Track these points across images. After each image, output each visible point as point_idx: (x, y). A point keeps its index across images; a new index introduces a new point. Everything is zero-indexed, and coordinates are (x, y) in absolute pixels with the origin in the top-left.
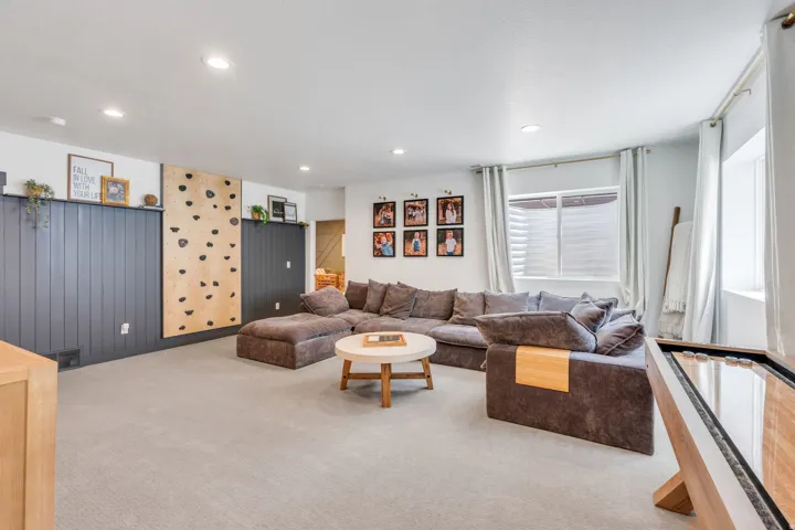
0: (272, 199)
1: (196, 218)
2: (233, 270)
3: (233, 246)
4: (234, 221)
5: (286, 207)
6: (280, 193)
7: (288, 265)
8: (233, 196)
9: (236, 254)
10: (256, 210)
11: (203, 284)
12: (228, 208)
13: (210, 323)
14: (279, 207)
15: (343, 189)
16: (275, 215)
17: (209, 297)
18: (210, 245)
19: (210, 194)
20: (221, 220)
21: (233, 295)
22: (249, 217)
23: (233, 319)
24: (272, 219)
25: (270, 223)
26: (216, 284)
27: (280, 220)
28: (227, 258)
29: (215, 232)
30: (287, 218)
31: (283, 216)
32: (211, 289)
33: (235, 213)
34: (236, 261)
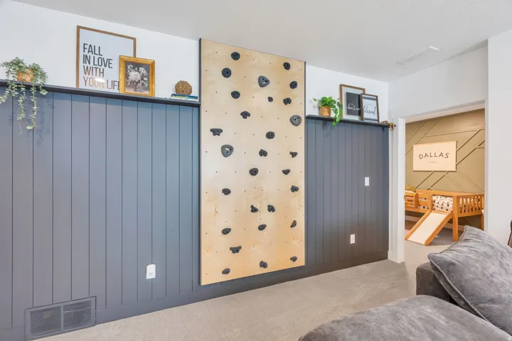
0: (345, 90)
1: (245, 115)
2: (294, 189)
3: (294, 155)
4: (295, 121)
5: (365, 102)
6: (357, 81)
7: (367, 181)
8: (294, 85)
9: (298, 166)
10: (326, 103)
11: (254, 210)
12: (287, 101)
13: (263, 265)
14: (355, 100)
15: (484, 45)
16: (349, 112)
17: (262, 227)
18: (263, 153)
19: (263, 82)
20: (278, 118)
21: (294, 224)
22: (315, 113)
23: (294, 259)
24: (346, 117)
25: (342, 121)
26: (271, 209)
27: (356, 118)
28: (286, 172)
29: (270, 135)
30: (366, 115)
31: (360, 113)
32: (264, 217)
33: (296, 109)
34: (298, 176)
